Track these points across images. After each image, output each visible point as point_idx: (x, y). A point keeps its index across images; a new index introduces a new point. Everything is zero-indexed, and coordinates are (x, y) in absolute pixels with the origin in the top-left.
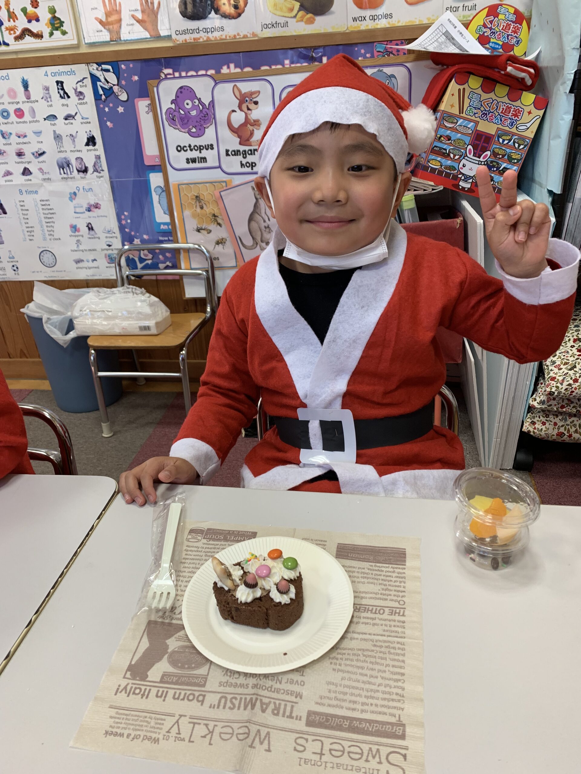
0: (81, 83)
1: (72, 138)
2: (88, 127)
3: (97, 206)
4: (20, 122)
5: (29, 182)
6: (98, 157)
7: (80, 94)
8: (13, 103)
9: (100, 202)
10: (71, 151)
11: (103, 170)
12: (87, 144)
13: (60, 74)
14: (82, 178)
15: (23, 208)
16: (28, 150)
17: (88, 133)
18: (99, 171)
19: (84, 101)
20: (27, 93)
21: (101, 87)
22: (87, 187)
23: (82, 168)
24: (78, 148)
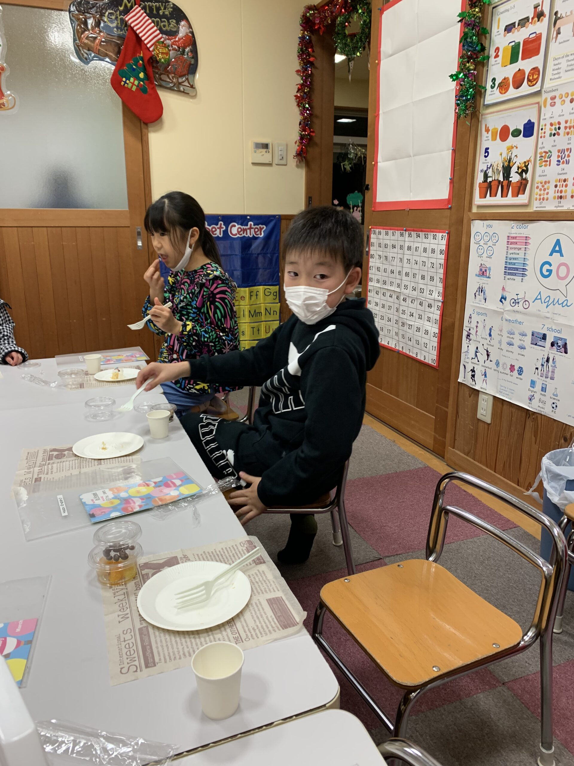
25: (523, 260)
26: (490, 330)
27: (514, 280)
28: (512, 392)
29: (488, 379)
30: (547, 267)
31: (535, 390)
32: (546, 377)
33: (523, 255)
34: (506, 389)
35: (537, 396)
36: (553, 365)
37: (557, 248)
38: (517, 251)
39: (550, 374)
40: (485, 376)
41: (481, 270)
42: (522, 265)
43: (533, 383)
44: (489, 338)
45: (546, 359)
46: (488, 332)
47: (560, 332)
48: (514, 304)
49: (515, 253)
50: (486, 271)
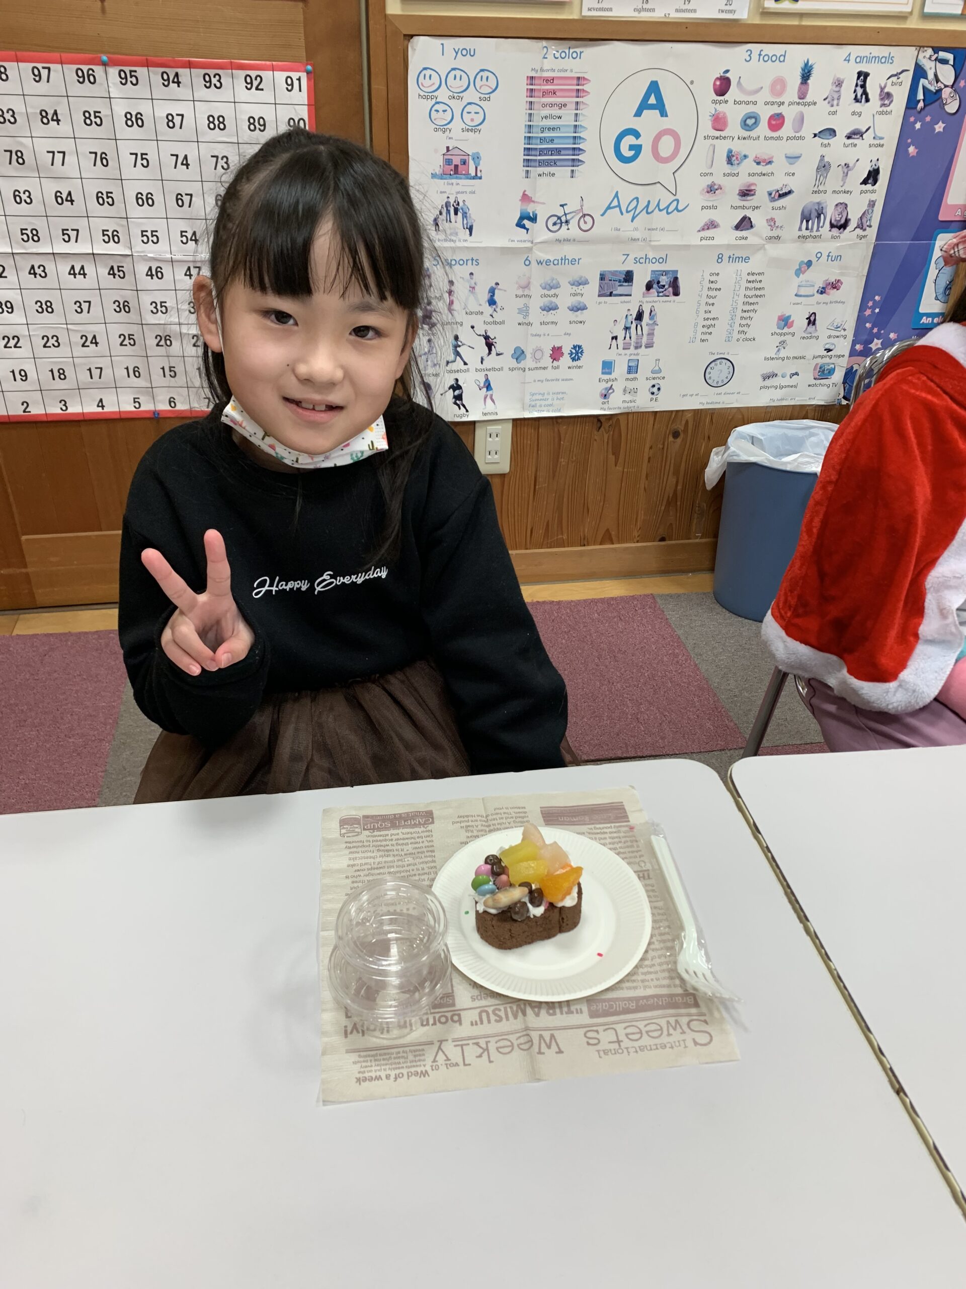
0: (894, 79)
1: (846, 171)
2: (875, 153)
3: (835, 286)
4: (772, 138)
5: (743, 242)
6: (872, 204)
7: (886, 97)
8: (773, 103)
9: (842, 279)
10: (834, 192)
11: (870, 226)
12: (865, 182)
13: (869, 60)
14: (833, 237)
15: (713, 286)
16: (763, 186)
17: (873, 163)
18: (865, 226)
19: (888, 109)
20: (804, 87)
21: (924, 87)
22: (833, 254)
23: (840, 221)
24: (846, 188)
25: (572, 129)
26: (492, 291)
27: (553, 175)
28: (560, 396)
29: (495, 392)
30: (630, 140)
31: (612, 376)
32: (636, 348)
33: (573, 118)
34: (546, 396)
35: (618, 387)
36: (651, 322)
37: (652, 100)
38: (556, 112)
39: (644, 340)
40: (488, 387)
41: (448, 162)
42: (571, 141)
43: (607, 367)
44: (488, 310)
45: (634, 316)
46: (486, 296)
47: (664, 260)
48: (557, 227)
49: (551, 117)
50: (464, 163)
